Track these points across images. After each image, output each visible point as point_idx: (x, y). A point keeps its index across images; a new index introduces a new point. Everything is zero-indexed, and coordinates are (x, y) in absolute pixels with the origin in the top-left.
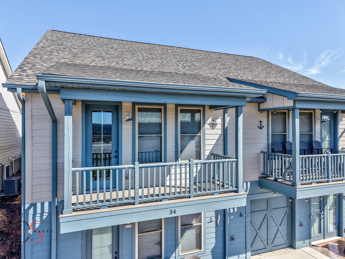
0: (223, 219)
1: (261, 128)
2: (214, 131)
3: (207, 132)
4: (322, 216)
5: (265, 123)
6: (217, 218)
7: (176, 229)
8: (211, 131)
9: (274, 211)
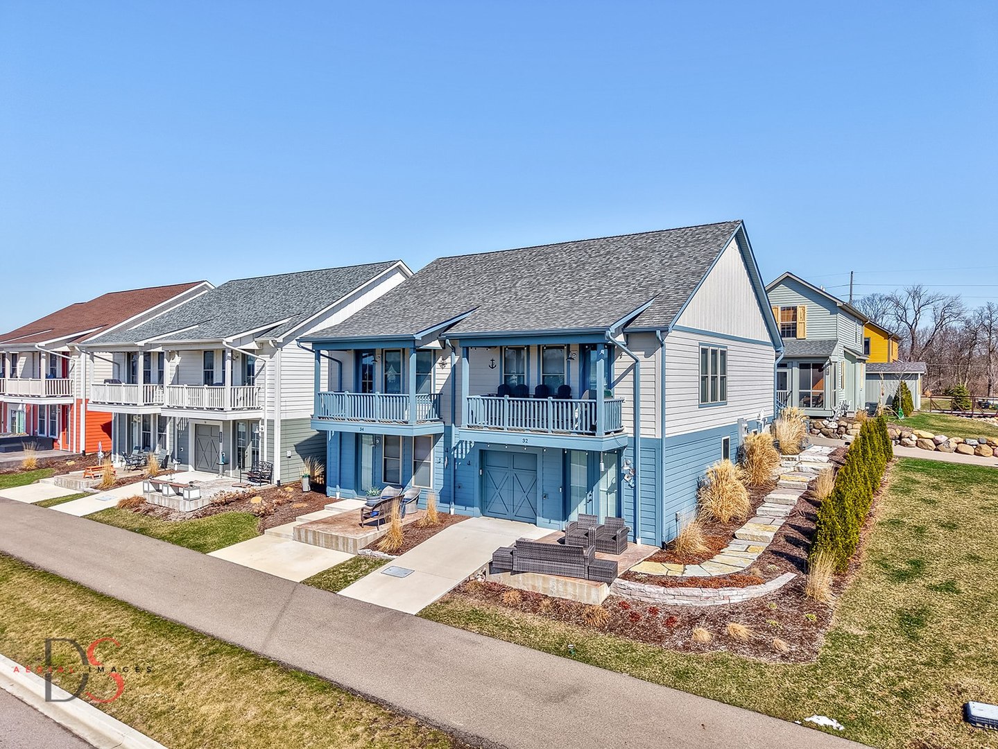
0: (450, 462)
1: (492, 368)
3: (437, 371)
4: (590, 497)
5: (497, 362)
6: (445, 461)
7: (411, 462)
8: (442, 371)
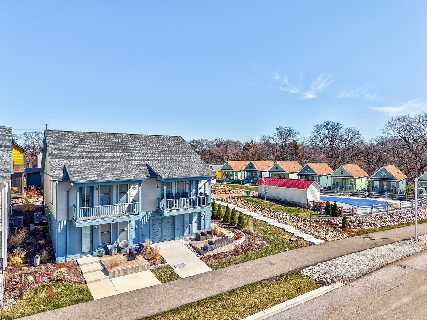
0: (138, 227)
1: (157, 188)
2: (134, 191)
3: (131, 191)
4: (190, 226)
5: (159, 186)
6: (135, 227)
7: (117, 231)
8: (133, 191)
9: (164, 224)
